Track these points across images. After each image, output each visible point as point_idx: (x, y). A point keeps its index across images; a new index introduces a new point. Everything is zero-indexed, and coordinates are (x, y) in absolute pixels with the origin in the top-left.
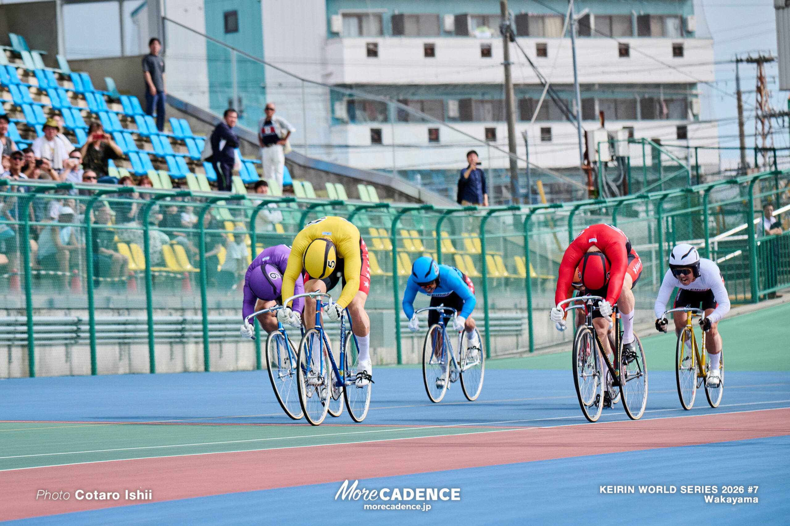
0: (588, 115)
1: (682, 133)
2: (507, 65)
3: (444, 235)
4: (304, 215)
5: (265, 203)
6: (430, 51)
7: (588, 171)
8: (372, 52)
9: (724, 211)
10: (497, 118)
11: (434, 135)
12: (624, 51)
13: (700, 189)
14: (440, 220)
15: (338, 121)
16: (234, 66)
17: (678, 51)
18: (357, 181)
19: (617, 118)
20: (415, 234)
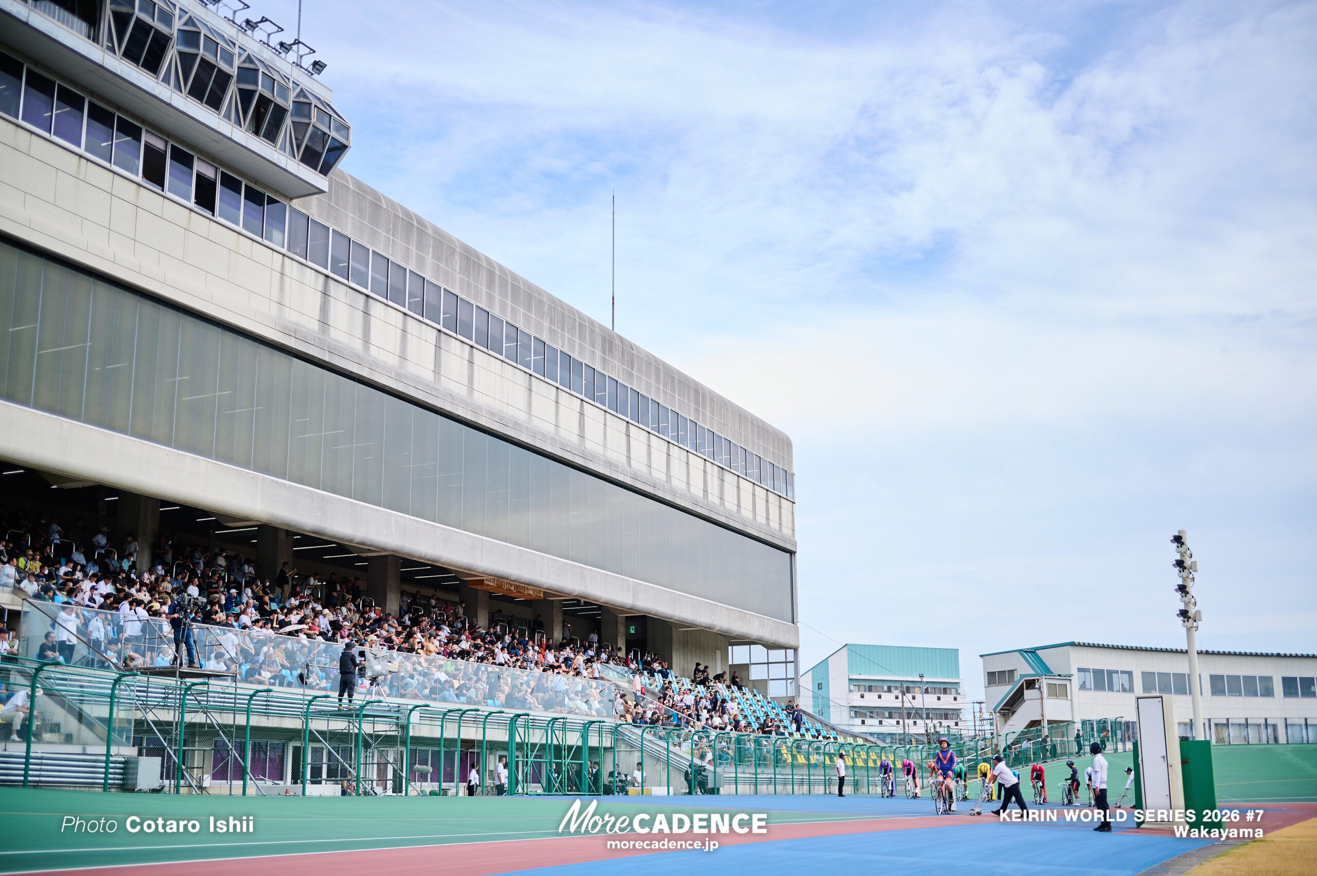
0: (928, 718)
1: (957, 724)
2: (903, 702)
3: (883, 754)
4: (840, 747)
5: (829, 743)
6: (880, 697)
7: (927, 736)
8: (862, 697)
9: (969, 749)
10: (900, 718)
11: (881, 722)
12: (939, 699)
13: (962, 742)
14: (882, 750)
15: (852, 717)
16: (820, 700)
17: (955, 699)
18: (857, 737)
19: (937, 719)
20: (874, 754)
